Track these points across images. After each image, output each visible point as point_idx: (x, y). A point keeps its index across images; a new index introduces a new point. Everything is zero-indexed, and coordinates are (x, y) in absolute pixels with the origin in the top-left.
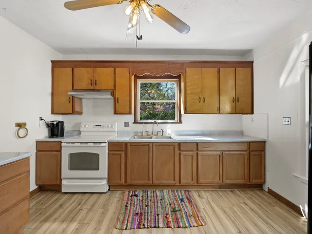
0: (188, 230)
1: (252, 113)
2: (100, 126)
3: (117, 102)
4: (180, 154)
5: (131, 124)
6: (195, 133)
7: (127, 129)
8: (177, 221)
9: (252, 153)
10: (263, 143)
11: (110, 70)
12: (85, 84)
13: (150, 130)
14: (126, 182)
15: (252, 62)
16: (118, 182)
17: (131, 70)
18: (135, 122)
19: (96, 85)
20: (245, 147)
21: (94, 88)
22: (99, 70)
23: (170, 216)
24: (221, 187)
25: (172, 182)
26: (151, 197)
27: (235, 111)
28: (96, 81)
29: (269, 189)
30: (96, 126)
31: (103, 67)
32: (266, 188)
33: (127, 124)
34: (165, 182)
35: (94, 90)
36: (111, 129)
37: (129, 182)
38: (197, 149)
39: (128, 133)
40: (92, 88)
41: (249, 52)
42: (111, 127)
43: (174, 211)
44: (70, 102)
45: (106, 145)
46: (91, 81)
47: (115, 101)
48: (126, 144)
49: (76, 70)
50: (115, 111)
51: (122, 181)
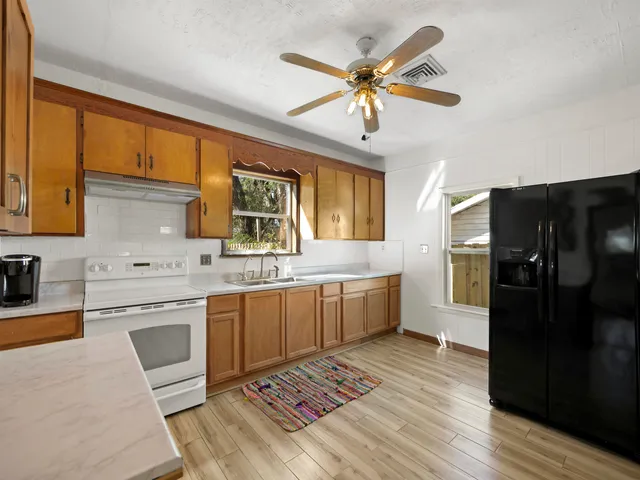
0: (372, 393)
1: (383, 240)
2: (148, 264)
3: (202, 213)
4: (322, 301)
5: (215, 259)
6: (315, 270)
7: (206, 268)
8: (353, 390)
9: (392, 289)
10: (399, 276)
12: (120, 159)
13: (257, 269)
14: (242, 368)
15: (384, 174)
16: (228, 373)
17: (231, 152)
18: (224, 255)
19: (151, 167)
20: (384, 283)
21: (142, 174)
22: (159, 134)
23: (340, 389)
24: (363, 340)
25: (313, 348)
26: (290, 380)
27: (369, 236)
28: (151, 157)
29: (405, 330)
30: (135, 265)
31: (170, 130)
32: (401, 330)
33: (206, 260)
34: (303, 351)
35: (145, 179)
36: (177, 272)
37: (249, 367)
38: (342, 292)
39: (209, 278)
40: (140, 173)
41: (379, 158)
42: (178, 265)
43: (339, 383)
44: (68, 202)
45: (204, 302)
46: (139, 155)
47: (195, 209)
48: (244, 296)
49: (88, 117)
50: (197, 232)
51: (235, 372)
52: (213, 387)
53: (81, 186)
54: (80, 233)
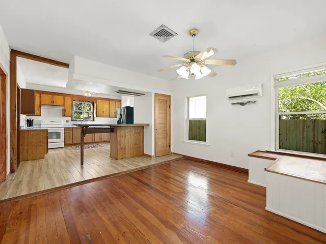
5: (70, 121)
7: (67, 123)
11: (61, 97)
12: (47, 102)
16: (69, 143)
17: (72, 98)
18: (72, 120)
19: (54, 103)
21: (52, 104)
25: (92, 141)
27: (115, 117)
28: (54, 101)
30: (51, 122)
31: (58, 95)
33: (67, 121)
37: (74, 142)
41: (119, 96)
42: (60, 122)
44: (38, 110)
46: (51, 101)
47: (64, 110)
48: (73, 128)
49: (42, 95)
50: (64, 115)
51: (71, 142)
52: (66, 145)
53: (40, 107)
54: (40, 115)
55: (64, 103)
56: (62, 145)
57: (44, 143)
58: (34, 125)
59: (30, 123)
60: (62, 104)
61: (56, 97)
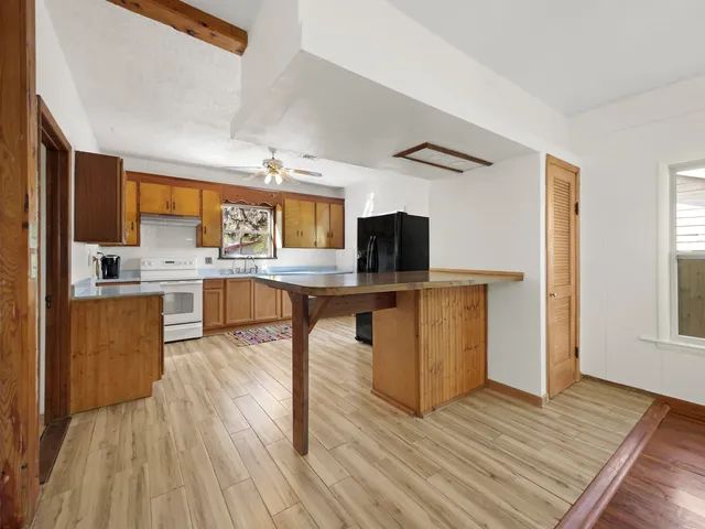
1: (344, 248)
2: (174, 262)
3: (204, 233)
5: (215, 260)
7: (209, 266)
11: (194, 192)
12: (158, 206)
13: (242, 267)
14: (225, 322)
15: (344, 200)
16: (216, 323)
17: (222, 195)
18: (220, 257)
19: (174, 208)
21: (170, 213)
25: (274, 317)
27: (330, 246)
28: (174, 203)
30: (166, 262)
31: (185, 187)
33: (209, 260)
34: (267, 317)
35: (171, 215)
36: (190, 267)
37: (229, 322)
40: (168, 212)
41: (339, 189)
42: (191, 263)
43: (282, 333)
44: (132, 229)
45: (201, 282)
46: (168, 202)
47: (200, 230)
48: (225, 280)
49: (143, 185)
50: (200, 244)
51: (221, 323)
52: (207, 330)
53: (139, 221)
54: (138, 245)
55: (201, 210)
56: (198, 330)
57: (150, 342)
58: (121, 274)
59: (110, 267)
60: (196, 211)
61: (180, 192)
